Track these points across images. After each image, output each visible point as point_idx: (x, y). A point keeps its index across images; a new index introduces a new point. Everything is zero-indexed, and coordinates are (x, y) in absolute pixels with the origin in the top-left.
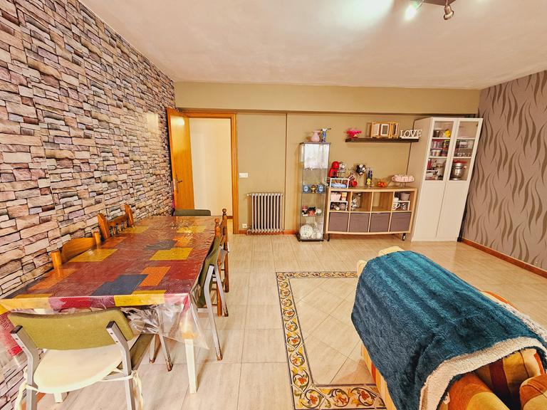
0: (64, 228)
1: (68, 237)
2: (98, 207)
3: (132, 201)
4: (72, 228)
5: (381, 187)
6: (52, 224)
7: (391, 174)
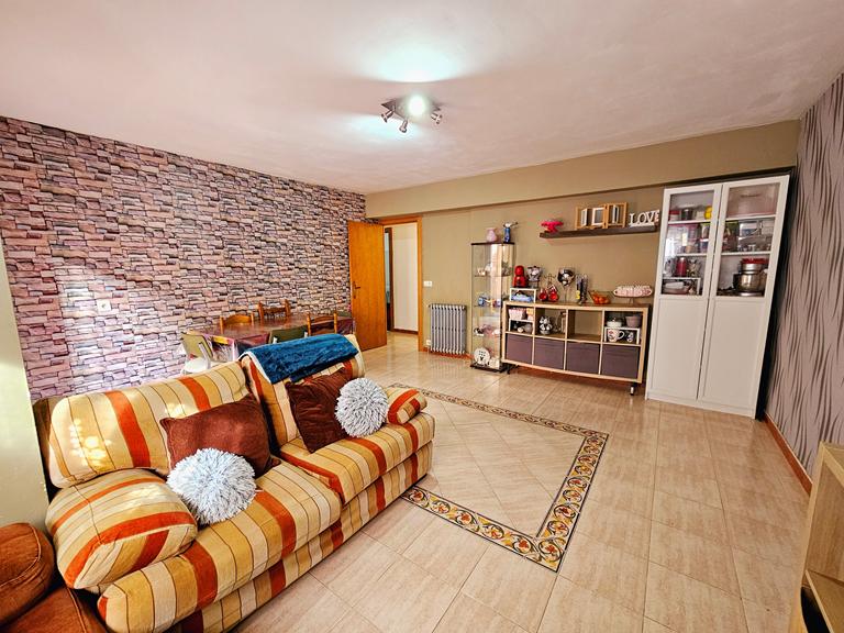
0: (232, 307)
1: (234, 313)
2: (259, 298)
3: (294, 299)
4: (237, 308)
6: (225, 303)
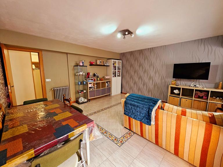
5: (102, 80)
7: (104, 76)
